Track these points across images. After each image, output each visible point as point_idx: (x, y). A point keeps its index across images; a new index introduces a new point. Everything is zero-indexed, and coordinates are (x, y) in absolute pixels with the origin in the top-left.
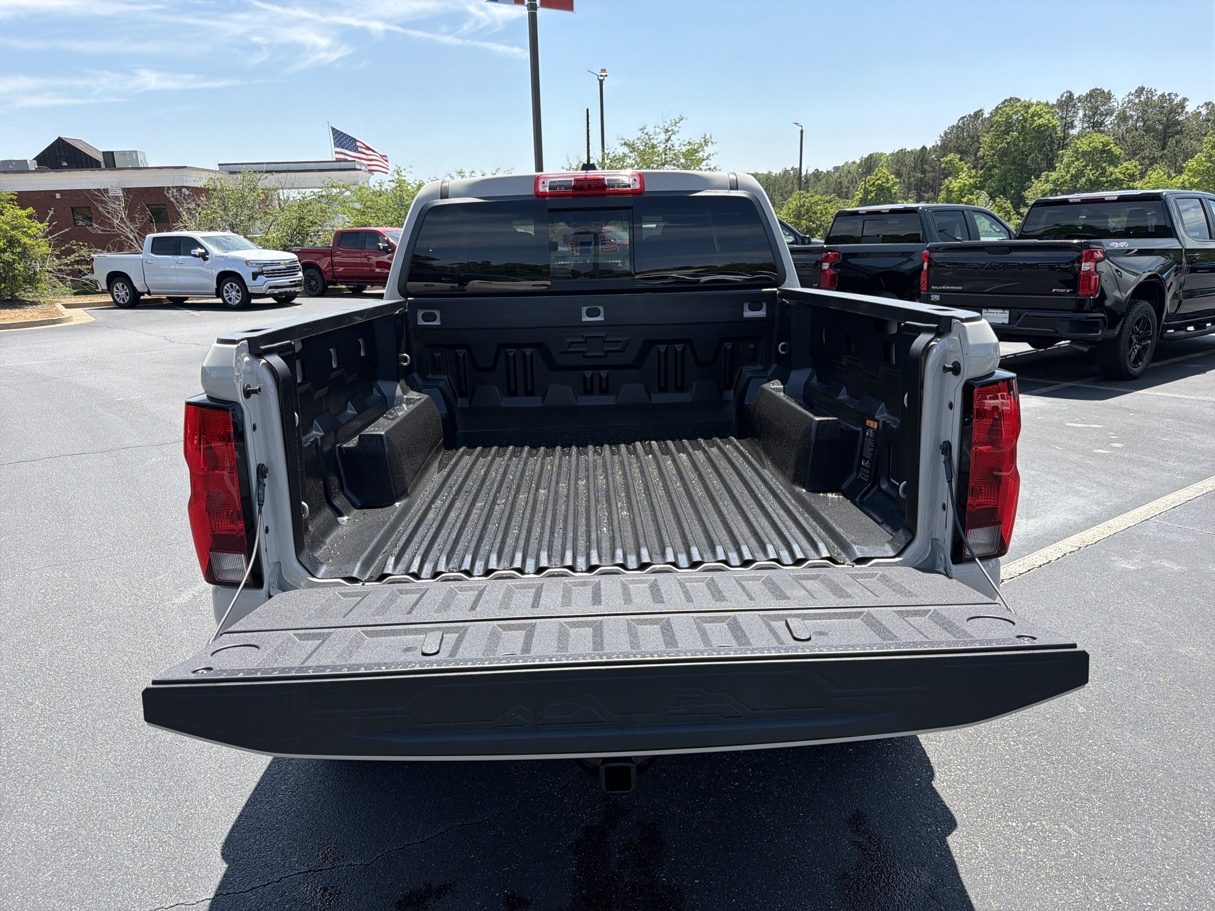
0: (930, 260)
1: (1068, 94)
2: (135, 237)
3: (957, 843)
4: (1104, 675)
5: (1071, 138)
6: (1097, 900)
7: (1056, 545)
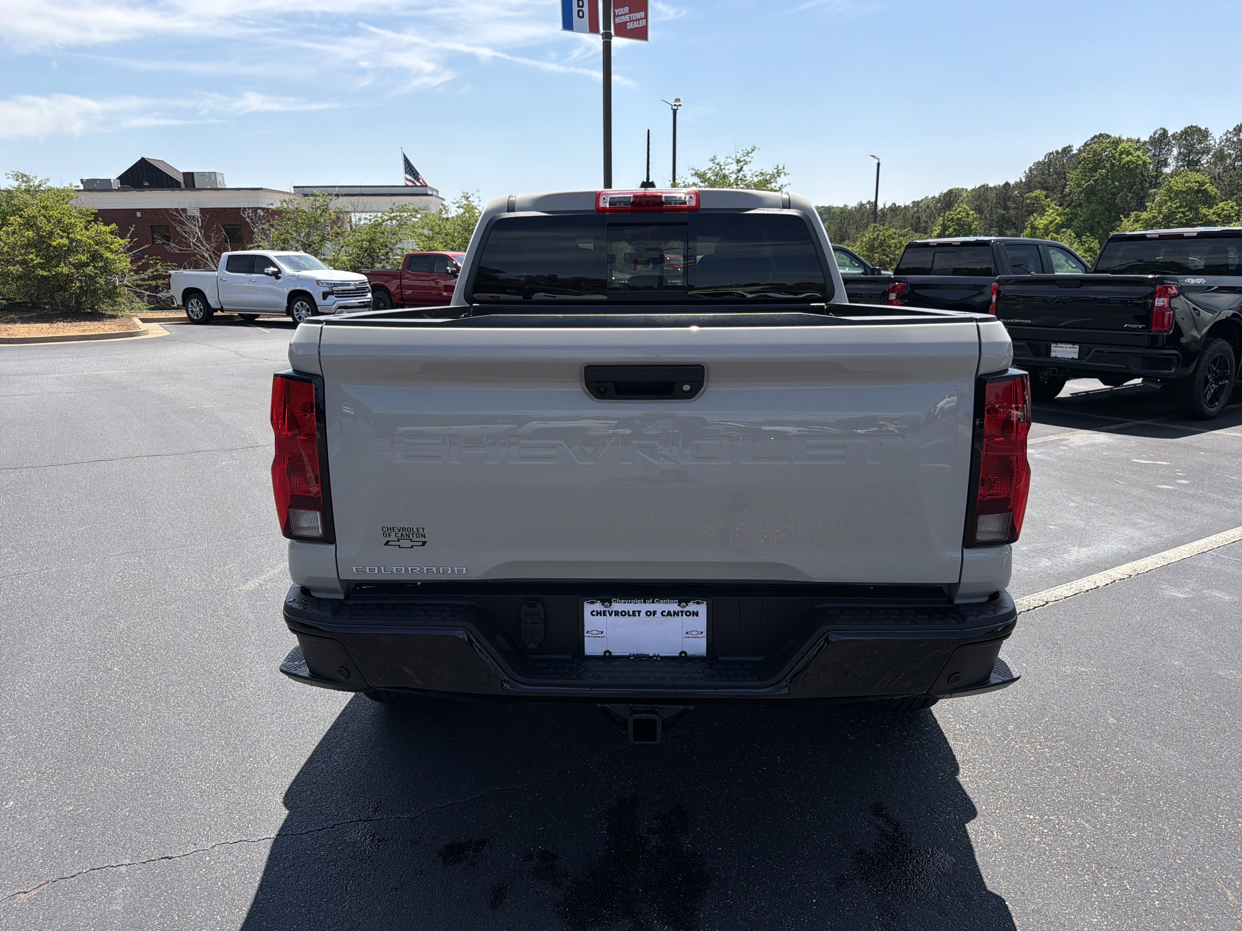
0: (998, 293)
1: (1162, 132)
2: (210, 256)
3: (974, 830)
4: (1139, 692)
5: (1163, 176)
6: (1105, 885)
7: (1107, 572)
